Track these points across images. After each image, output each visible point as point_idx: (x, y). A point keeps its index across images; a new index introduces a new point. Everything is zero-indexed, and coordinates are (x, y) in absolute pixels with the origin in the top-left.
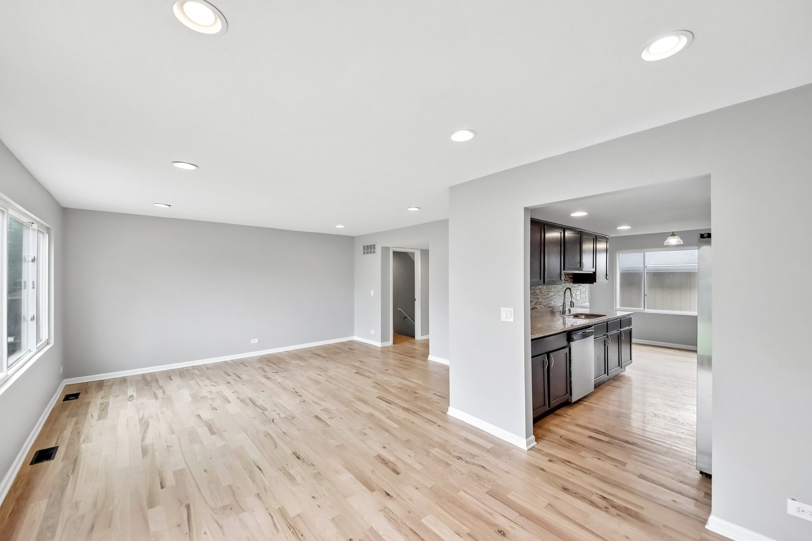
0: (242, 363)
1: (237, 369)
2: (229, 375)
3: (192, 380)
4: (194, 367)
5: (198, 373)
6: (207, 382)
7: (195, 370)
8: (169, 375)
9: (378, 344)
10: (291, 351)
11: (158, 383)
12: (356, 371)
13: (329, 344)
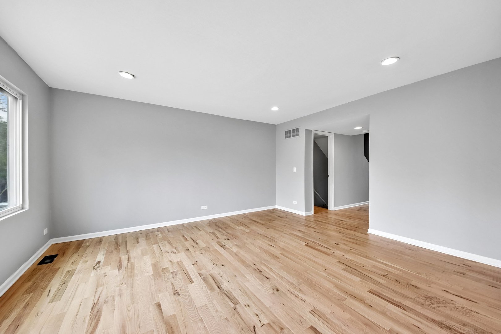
0: (195, 226)
1: (192, 233)
2: (187, 240)
3: (155, 244)
4: (158, 229)
5: (160, 235)
6: (168, 248)
7: (159, 233)
8: (136, 237)
9: (302, 213)
10: (231, 216)
11: (126, 245)
12: (306, 244)
13: (259, 212)
